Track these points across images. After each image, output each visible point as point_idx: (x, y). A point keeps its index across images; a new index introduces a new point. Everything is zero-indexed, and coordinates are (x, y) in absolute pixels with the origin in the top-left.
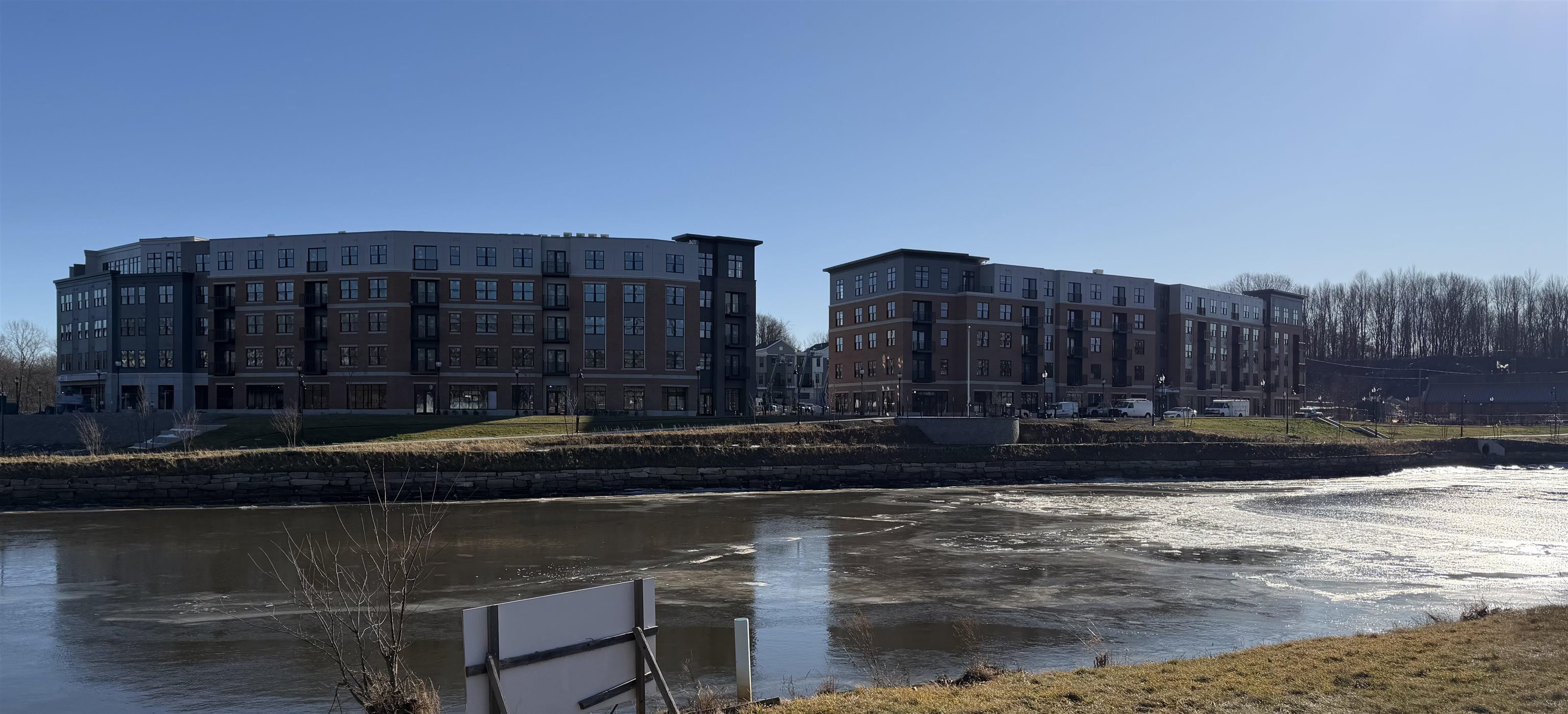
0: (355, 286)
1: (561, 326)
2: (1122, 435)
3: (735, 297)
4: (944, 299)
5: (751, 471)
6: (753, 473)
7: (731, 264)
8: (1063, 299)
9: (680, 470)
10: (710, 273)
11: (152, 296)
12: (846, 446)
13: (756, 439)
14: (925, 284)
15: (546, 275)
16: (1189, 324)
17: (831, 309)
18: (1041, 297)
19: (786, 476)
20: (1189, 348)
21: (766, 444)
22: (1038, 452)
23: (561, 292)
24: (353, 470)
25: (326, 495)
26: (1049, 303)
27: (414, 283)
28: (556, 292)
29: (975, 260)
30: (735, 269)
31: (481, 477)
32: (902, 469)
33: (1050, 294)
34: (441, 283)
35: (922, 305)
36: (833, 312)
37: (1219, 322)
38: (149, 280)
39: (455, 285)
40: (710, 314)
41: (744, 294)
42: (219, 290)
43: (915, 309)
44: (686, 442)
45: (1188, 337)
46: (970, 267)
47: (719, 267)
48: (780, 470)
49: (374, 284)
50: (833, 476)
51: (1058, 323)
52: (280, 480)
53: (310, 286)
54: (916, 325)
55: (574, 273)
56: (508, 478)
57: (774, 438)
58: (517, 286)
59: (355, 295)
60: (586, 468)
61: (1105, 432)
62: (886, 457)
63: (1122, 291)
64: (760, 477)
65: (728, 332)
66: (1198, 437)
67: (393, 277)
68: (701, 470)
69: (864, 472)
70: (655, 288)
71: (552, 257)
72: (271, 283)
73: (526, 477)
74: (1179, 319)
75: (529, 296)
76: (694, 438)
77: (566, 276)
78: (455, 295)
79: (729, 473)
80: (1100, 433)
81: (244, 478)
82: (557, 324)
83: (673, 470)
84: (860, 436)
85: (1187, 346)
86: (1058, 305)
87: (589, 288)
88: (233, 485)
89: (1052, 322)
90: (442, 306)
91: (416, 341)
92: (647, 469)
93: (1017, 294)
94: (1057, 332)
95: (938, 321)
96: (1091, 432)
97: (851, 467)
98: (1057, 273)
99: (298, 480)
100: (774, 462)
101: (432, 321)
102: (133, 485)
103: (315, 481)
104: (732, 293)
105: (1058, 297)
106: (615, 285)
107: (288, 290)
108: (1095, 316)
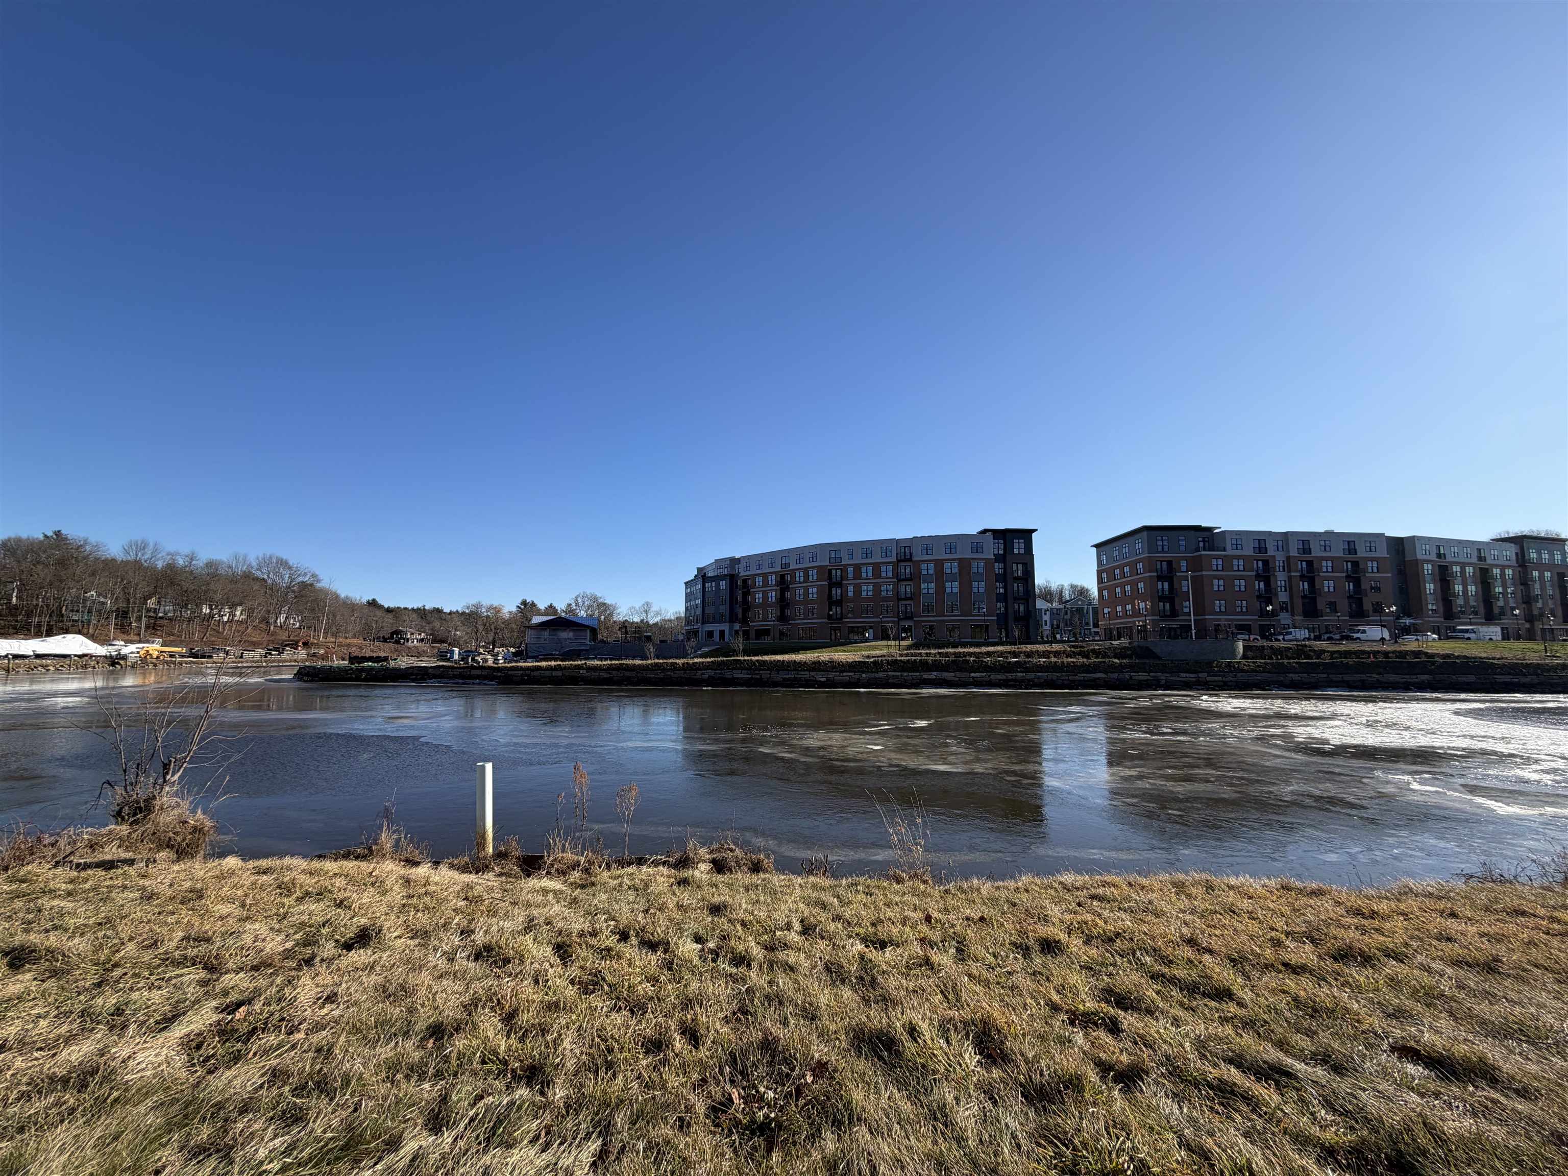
0: (802, 574)
1: (908, 590)
2: (1347, 654)
3: (1020, 566)
4: (1183, 558)
5: (1010, 676)
6: (1010, 677)
7: (1016, 545)
8: (1294, 553)
9: (958, 674)
10: (1001, 552)
11: (718, 586)
12: (1085, 660)
13: (1015, 655)
14: (1166, 549)
15: (899, 561)
16: (1428, 567)
17: (1098, 571)
18: (1271, 553)
19: (1036, 680)
20: (1430, 587)
21: (1022, 658)
22: (1258, 666)
23: (908, 570)
24: (764, 670)
25: (747, 683)
26: (1280, 557)
27: (830, 571)
28: (906, 570)
29: (1209, 529)
30: (1018, 548)
31: (831, 675)
32: (1131, 677)
33: (1280, 549)
34: (844, 569)
35: (1164, 564)
36: (1099, 573)
37: (1463, 566)
38: (717, 579)
39: (851, 570)
40: (1003, 578)
41: (1026, 564)
42: (745, 581)
43: (1158, 566)
44: (965, 656)
45: (1428, 578)
46: (1206, 534)
47: (1008, 548)
48: (1031, 676)
49: (810, 573)
50: (1073, 681)
51: (1289, 571)
52: (728, 675)
53: (782, 577)
54: (1160, 578)
55: (914, 559)
56: (847, 676)
57: (1029, 655)
58: (883, 568)
59: (802, 579)
60: (895, 671)
61: (1328, 652)
62: (1120, 668)
63: (1352, 544)
64: (1015, 680)
65: (1016, 588)
66: (1432, 656)
67: (820, 568)
68: (972, 675)
69: (1098, 679)
70: (965, 564)
71: (903, 550)
72: (765, 576)
73: (857, 677)
74: (1417, 563)
75: (890, 574)
76: (970, 654)
77: (910, 560)
78: (851, 576)
79: (992, 677)
80: (1324, 651)
81: (711, 673)
82: (906, 588)
83: (953, 674)
84: (1097, 653)
85: (1427, 585)
86: (1288, 558)
87: (923, 566)
88: (706, 676)
89: (1284, 570)
90: (844, 582)
91: (832, 602)
92: (935, 673)
93: (1248, 551)
94: (1290, 578)
95: (1178, 574)
96: (1314, 651)
97: (1089, 675)
98: (1286, 534)
99: (738, 675)
100: (1027, 670)
101: (839, 591)
102: (661, 676)
103: (744, 675)
104: (1017, 564)
105: (1288, 551)
106: (940, 564)
107: (772, 579)
108: (1327, 565)
